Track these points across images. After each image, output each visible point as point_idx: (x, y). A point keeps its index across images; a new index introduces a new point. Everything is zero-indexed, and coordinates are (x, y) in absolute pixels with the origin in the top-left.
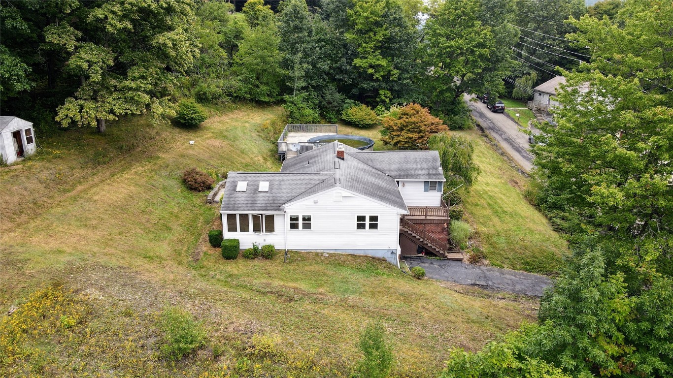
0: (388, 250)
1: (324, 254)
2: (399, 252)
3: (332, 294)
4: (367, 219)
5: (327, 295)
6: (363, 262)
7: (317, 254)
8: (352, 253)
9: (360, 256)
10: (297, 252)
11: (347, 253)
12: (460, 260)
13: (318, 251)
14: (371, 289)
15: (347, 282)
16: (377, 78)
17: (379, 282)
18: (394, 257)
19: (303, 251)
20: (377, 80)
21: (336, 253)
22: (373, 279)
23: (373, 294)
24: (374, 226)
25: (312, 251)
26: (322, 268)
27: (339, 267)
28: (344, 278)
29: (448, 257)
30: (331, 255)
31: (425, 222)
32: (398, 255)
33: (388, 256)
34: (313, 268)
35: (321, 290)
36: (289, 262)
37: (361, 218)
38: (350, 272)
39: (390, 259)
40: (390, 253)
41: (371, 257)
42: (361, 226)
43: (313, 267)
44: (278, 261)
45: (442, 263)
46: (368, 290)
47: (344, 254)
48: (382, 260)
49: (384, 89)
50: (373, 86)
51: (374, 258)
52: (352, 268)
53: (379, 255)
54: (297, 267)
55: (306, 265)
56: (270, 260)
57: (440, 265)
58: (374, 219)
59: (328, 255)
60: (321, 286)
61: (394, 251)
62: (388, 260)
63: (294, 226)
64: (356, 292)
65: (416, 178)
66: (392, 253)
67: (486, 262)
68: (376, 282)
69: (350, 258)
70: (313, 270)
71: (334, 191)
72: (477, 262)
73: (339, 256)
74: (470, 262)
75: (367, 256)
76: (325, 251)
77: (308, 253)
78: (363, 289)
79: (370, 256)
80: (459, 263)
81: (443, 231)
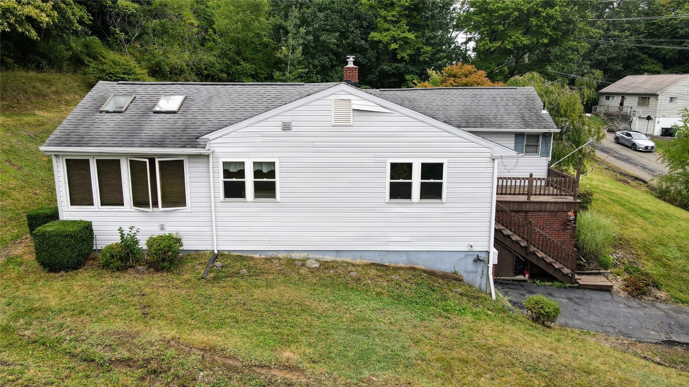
0: (467, 253)
1: (308, 263)
2: (494, 259)
3: (320, 368)
4: (417, 172)
5: (303, 371)
6: (406, 281)
7: (291, 262)
8: (377, 260)
9: (400, 268)
10: (241, 258)
11: (365, 262)
12: (607, 289)
13: (295, 256)
14: (439, 352)
15: (366, 332)
16: (402, 58)
17: (456, 331)
18: (480, 272)
19: (257, 256)
20: (402, 60)
21: (339, 259)
22: (437, 323)
23: (448, 368)
24: (432, 191)
25: (280, 255)
26: (302, 293)
27: (343, 293)
28: (358, 319)
29: (581, 282)
30: (325, 266)
31: (527, 207)
32: (491, 266)
33: (466, 269)
34: (274, 293)
35: (287, 354)
36: (214, 279)
37: (401, 170)
38: (373, 304)
39: (471, 276)
40: (470, 260)
41: (425, 271)
42: (400, 191)
43: (275, 290)
44: (186, 276)
45: (573, 294)
46: (429, 356)
47: (358, 261)
48: (453, 278)
49: (411, 73)
50: (396, 67)
51: (432, 274)
52: (379, 294)
53: (445, 267)
54: (233, 291)
55: (257, 287)
56: (165, 274)
57: (570, 299)
58: (433, 171)
59: (317, 265)
60: (287, 342)
61: (483, 256)
62: (466, 278)
63: (234, 190)
64: (393, 360)
65: (500, 127)
66: (478, 260)
67: (662, 294)
68: (447, 332)
69: (373, 272)
70: (276, 297)
71: (333, 97)
72: (644, 293)
73: (346, 268)
74: (630, 293)
75: (414, 269)
76: (310, 256)
77: (269, 260)
78: (413, 352)
79: (423, 267)
80: (607, 296)
81: (566, 227)
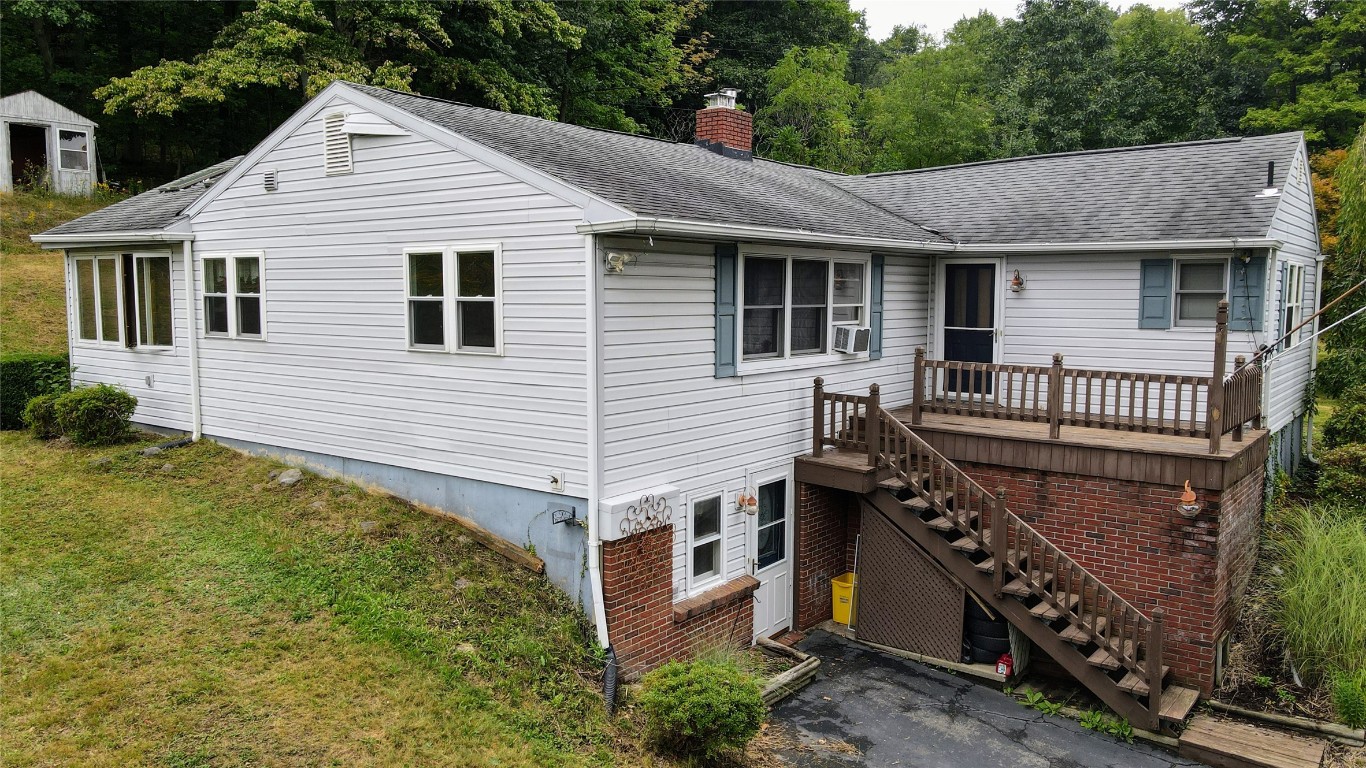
0: (552, 503)
1: (285, 474)
4: (451, 276)
8: (401, 489)
10: (219, 452)
11: (384, 491)
18: (579, 559)
24: (477, 327)
29: (1194, 738)
30: (310, 485)
31: (1042, 460)
39: (563, 565)
41: (471, 534)
47: (371, 489)
48: (523, 565)
53: (513, 527)
61: (580, 512)
71: (325, 113)
76: (310, 464)
81: (1180, 541)
